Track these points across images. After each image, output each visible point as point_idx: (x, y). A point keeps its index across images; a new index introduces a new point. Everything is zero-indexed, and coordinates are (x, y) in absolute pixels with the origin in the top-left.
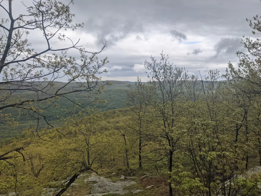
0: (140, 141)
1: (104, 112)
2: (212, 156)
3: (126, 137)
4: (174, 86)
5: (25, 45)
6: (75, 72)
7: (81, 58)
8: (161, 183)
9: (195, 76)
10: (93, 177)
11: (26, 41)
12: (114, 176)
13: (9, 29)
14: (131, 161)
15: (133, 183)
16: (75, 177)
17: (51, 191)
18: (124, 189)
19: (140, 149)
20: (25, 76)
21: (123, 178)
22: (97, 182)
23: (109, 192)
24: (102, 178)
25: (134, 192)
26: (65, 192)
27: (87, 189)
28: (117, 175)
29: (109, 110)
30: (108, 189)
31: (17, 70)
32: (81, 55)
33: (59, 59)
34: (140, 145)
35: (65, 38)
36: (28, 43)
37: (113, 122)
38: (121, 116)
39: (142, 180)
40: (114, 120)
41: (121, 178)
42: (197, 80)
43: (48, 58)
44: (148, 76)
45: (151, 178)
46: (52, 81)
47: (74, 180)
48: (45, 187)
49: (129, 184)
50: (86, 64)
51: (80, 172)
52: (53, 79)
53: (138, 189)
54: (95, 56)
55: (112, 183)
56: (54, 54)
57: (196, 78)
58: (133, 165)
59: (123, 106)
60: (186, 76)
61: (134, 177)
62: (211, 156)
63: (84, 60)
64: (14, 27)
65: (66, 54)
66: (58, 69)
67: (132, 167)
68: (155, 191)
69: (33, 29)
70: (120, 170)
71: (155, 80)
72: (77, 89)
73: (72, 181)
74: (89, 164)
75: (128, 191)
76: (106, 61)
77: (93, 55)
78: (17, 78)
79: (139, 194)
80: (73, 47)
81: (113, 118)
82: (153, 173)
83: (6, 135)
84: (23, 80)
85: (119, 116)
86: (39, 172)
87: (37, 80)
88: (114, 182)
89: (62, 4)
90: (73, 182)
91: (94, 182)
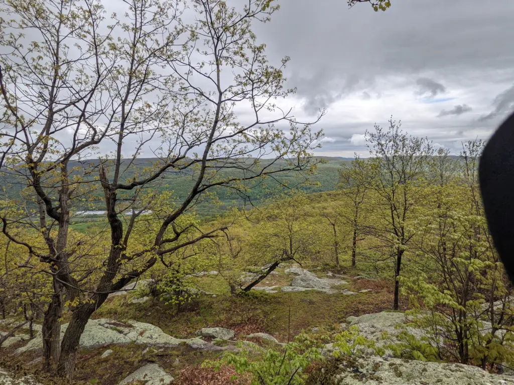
0: (355, 233)
1: (308, 195)
2: (476, 265)
3: (336, 228)
4: (409, 163)
5: (231, 119)
6: (284, 148)
7: (291, 131)
8: (382, 289)
9: (445, 149)
10: (295, 268)
11: (232, 114)
12: (320, 270)
13: (217, 103)
14: (342, 257)
15: (343, 282)
16: (276, 264)
17: (250, 276)
18: (332, 288)
19: (354, 243)
20: (230, 153)
21: (331, 275)
22: (299, 275)
23: (313, 288)
24: (305, 271)
25: (345, 294)
26: (265, 279)
27: (288, 280)
28: (324, 270)
29: (314, 193)
30: (313, 285)
31: (223, 147)
32: (291, 127)
33: (265, 133)
34: (354, 239)
35: (275, 108)
36: (234, 116)
37: (319, 208)
38: (329, 200)
39: (355, 281)
40: (320, 205)
41: (328, 275)
42: (448, 155)
43: (253, 132)
44: (371, 152)
45: (368, 281)
46: (258, 157)
47: (275, 268)
48: (244, 270)
49: (339, 283)
50: (296, 138)
51: (281, 260)
52: (260, 155)
53: (350, 291)
54: (308, 128)
55: (318, 279)
56: (260, 128)
57: (446, 152)
58: (344, 261)
59: (332, 189)
60: (429, 149)
61: (345, 276)
62: (474, 266)
63: (294, 133)
64: (222, 100)
65: (273, 128)
66: (264, 144)
67: (343, 264)
68: (373, 297)
69: (240, 100)
70: (327, 265)
71: (380, 155)
72: (285, 168)
73: (272, 268)
74: (291, 253)
75: (337, 291)
76: (321, 134)
77: (305, 127)
78: (222, 155)
79: (351, 296)
80: (284, 118)
81: (319, 202)
82: (371, 275)
83: (206, 214)
84: (228, 157)
85: (326, 200)
86: (237, 255)
87: (241, 156)
88: (319, 278)
89: (273, 68)
90: (273, 270)
91: (296, 274)
